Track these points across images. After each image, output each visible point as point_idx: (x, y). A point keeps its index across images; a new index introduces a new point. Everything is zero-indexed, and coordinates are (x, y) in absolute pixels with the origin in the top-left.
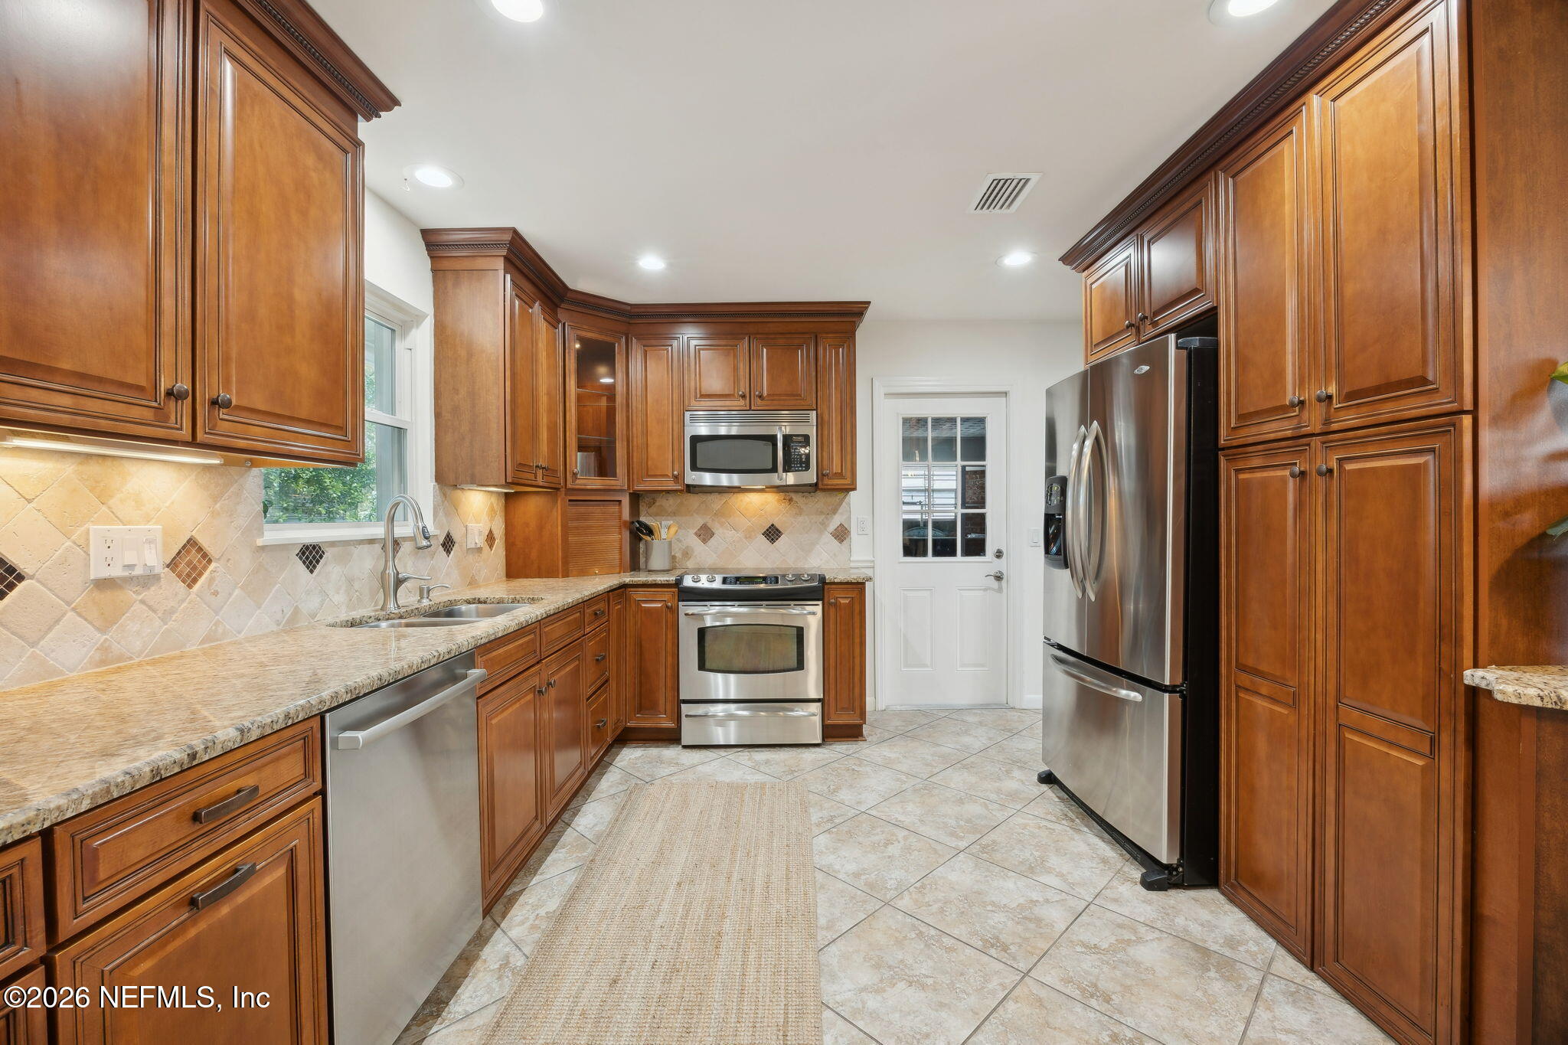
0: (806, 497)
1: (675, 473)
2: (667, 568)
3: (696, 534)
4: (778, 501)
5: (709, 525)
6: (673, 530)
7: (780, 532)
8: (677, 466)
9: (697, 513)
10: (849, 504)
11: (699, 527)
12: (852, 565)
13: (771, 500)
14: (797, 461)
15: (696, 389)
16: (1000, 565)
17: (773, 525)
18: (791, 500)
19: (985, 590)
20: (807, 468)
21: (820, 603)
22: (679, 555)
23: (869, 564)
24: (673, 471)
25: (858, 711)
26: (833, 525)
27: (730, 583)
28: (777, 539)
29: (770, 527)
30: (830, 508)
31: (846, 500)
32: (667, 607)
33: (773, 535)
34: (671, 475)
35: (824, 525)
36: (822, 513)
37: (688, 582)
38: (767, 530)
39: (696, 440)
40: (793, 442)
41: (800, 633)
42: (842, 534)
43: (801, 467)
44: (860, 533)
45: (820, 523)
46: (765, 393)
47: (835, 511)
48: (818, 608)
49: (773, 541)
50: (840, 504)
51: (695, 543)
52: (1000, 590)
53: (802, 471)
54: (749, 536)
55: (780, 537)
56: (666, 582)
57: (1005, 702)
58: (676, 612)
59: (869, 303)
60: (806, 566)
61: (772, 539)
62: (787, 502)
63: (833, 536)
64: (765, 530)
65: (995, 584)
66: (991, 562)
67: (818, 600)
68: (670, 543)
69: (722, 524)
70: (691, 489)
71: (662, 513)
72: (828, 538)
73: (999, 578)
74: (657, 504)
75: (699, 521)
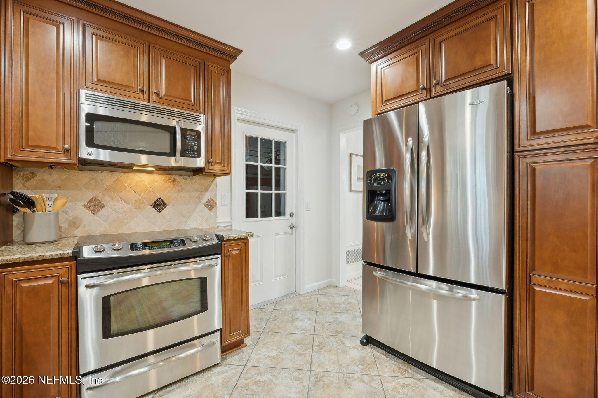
0: (186, 179)
1: (67, 146)
2: (53, 239)
3: (85, 206)
4: (165, 181)
5: (99, 198)
6: (60, 202)
7: (165, 204)
8: (67, 139)
9: (86, 188)
10: (216, 186)
11: (88, 200)
12: (218, 225)
13: (158, 179)
14: (191, 150)
15: (92, 73)
16: (292, 220)
17: (159, 199)
18: (174, 181)
19: (286, 234)
20: (199, 156)
21: (219, 256)
22: (65, 225)
23: (229, 224)
24: (63, 143)
25: (245, 329)
26: (205, 200)
27: (139, 249)
28: (163, 209)
29: (157, 200)
30: (204, 187)
31: (214, 182)
32: (62, 283)
33: (160, 206)
34: (60, 148)
35: (199, 199)
36: (197, 191)
37: (87, 252)
38: (155, 202)
39: (91, 118)
40: (188, 135)
41: (203, 282)
42: (211, 205)
43: (194, 154)
44: (223, 204)
45: (196, 197)
46: (163, 93)
47: (206, 189)
48: (217, 261)
49: (160, 210)
50: (210, 185)
51: (85, 215)
52: (292, 234)
53: (194, 157)
54: (139, 206)
55: (165, 207)
56: (59, 256)
57: (294, 291)
58: (74, 285)
59: (240, 51)
60: (186, 228)
61: (159, 209)
62: (172, 182)
63: (205, 206)
64: (153, 202)
65: (290, 230)
66: (288, 219)
67: (217, 254)
68: (57, 215)
69: (113, 198)
70: (84, 164)
71: (43, 186)
72: (201, 207)
73: (292, 227)
74: (37, 178)
75: (89, 195)
